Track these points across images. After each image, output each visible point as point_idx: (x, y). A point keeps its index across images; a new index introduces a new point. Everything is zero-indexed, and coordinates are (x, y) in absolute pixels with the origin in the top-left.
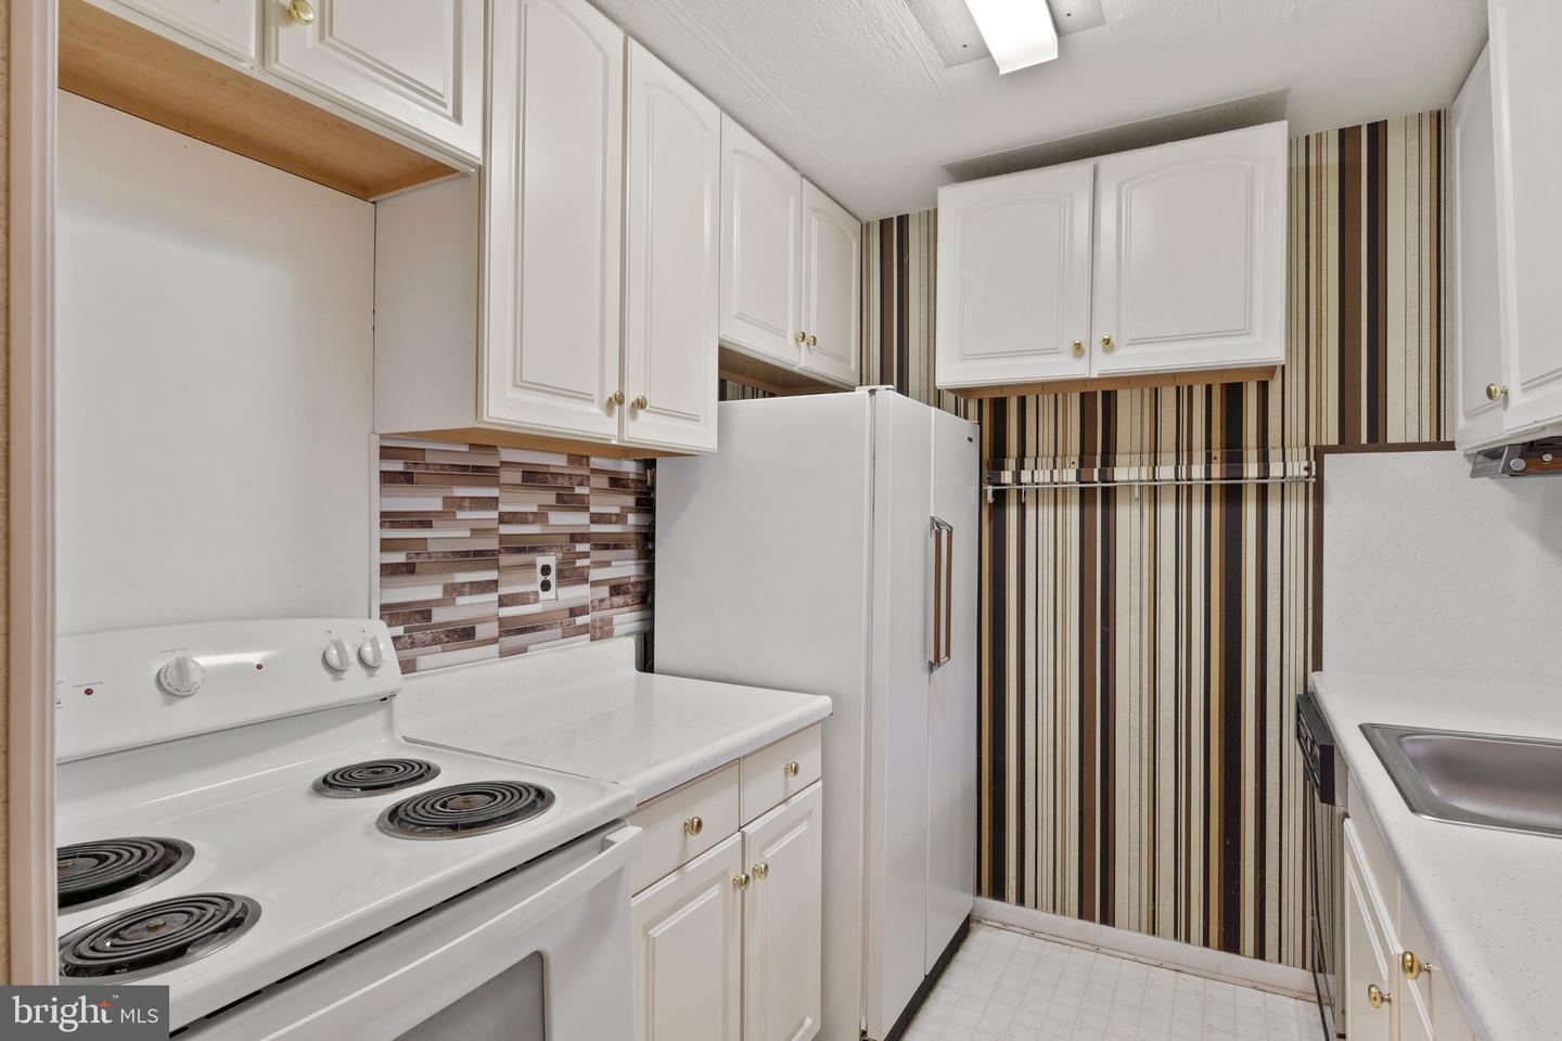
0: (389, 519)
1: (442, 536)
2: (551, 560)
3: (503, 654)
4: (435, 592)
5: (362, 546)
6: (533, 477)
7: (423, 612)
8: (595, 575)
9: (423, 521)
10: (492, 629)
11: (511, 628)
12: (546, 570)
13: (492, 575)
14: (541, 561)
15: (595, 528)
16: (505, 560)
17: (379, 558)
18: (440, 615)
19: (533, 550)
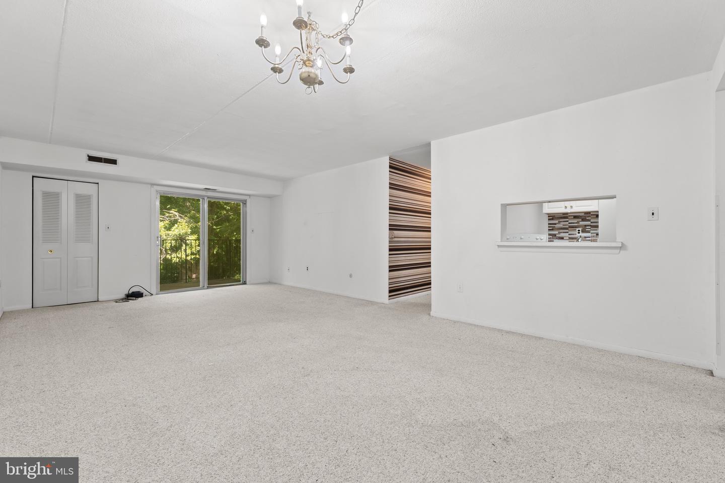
0: (549, 224)
1: (557, 226)
2: (580, 229)
3: (569, 242)
4: (557, 233)
5: (546, 227)
6: (575, 217)
7: (555, 235)
8: (591, 232)
9: (555, 224)
10: (568, 238)
11: (570, 238)
12: (579, 230)
13: (567, 231)
14: (578, 229)
15: (591, 224)
16: (570, 229)
17: (548, 228)
18: (557, 235)
19: (575, 228)
